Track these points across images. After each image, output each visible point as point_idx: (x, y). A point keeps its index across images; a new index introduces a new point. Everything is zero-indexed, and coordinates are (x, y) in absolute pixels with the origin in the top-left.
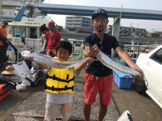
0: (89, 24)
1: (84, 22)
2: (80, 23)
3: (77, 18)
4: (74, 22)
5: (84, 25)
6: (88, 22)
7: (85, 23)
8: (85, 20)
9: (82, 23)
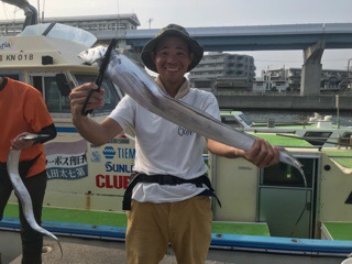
0: (242, 69)
1: (231, 65)
2: (221, 68)
5: (230, 72)
6: (240, 65)
7: (233, 68)
8: (233, 61)
9: (228, 69)
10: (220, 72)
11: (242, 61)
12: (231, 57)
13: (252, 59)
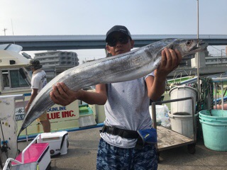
0: (70, 60)
1: (63, 58)
2: (57, 60)
3: (52, 53)
4: (47, 61)
5: (63, 63)
6: (69, 58)
7: (65, 60)
8: (64, 56)
9: (61, 61)
10: (57, 63)
11: (70, 56)
12: (63, 53)
13: (76, 55)
